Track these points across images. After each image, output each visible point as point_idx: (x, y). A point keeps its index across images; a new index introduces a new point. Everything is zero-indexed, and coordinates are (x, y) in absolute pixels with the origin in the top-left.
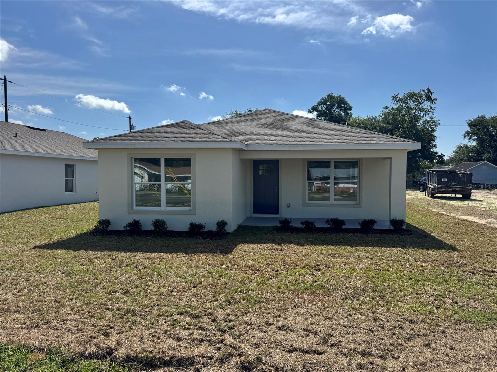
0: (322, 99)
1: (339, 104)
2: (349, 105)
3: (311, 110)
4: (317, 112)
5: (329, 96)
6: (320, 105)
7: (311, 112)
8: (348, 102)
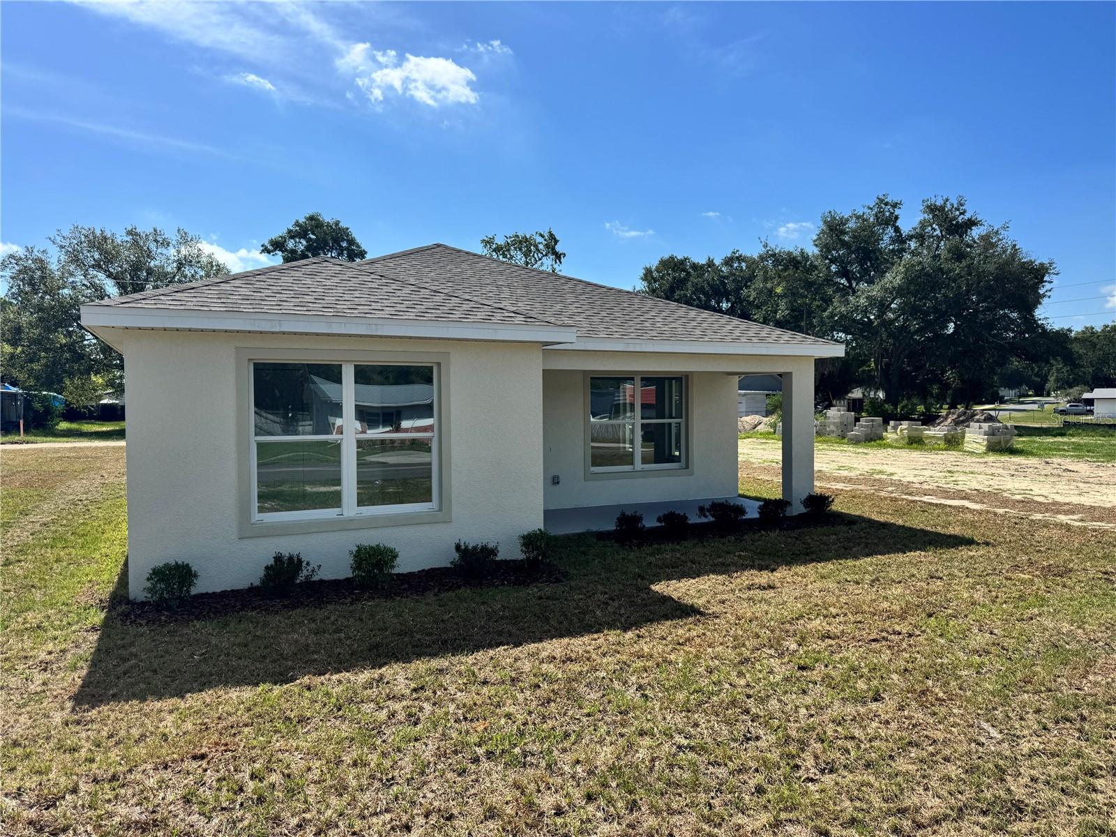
0: (297, 224)
1: (337, 241)
2: (358, 246)
3: (270, 248)
4: (283, 252)
5: (311, 218)
6: (292, 237)
7: (269, 252)
8: (358, 240)
